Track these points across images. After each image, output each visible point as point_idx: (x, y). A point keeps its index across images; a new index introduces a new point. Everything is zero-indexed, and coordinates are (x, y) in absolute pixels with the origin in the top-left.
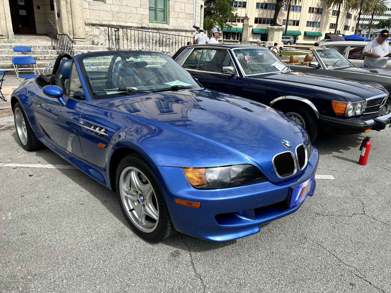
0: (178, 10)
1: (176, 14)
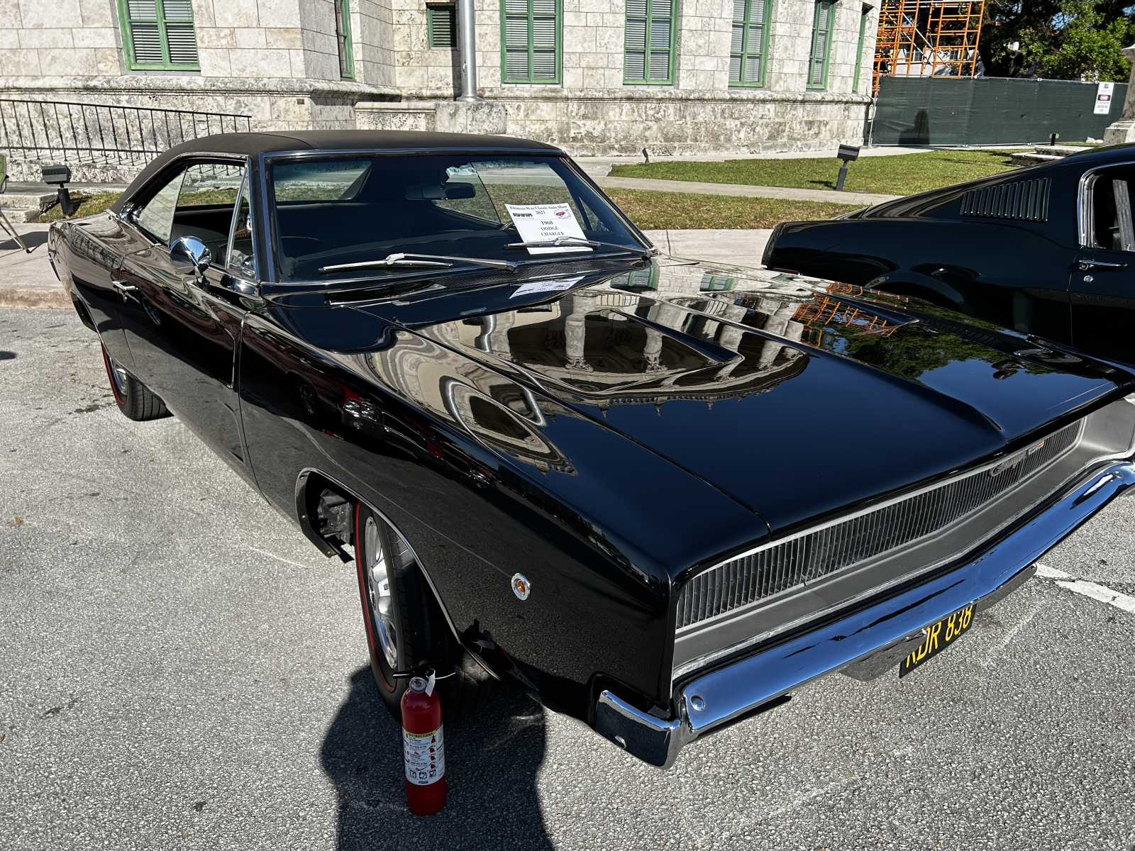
0: (230, 20)
1: (222, 35)
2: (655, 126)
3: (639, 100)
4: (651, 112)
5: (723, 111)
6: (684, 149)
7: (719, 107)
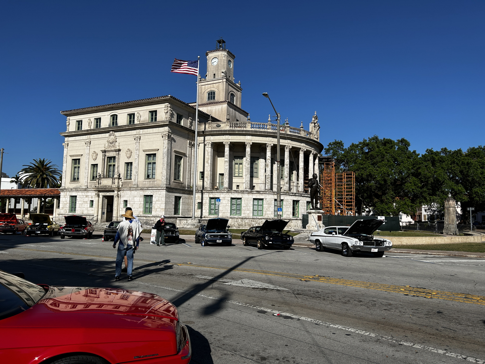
0: (156, 207)
1: (155, 209)
2: (236, 223)
3: (233, 218)
4: (235, 220)
5: (251, 221)
6: (242, 227)
7: (250, 220)
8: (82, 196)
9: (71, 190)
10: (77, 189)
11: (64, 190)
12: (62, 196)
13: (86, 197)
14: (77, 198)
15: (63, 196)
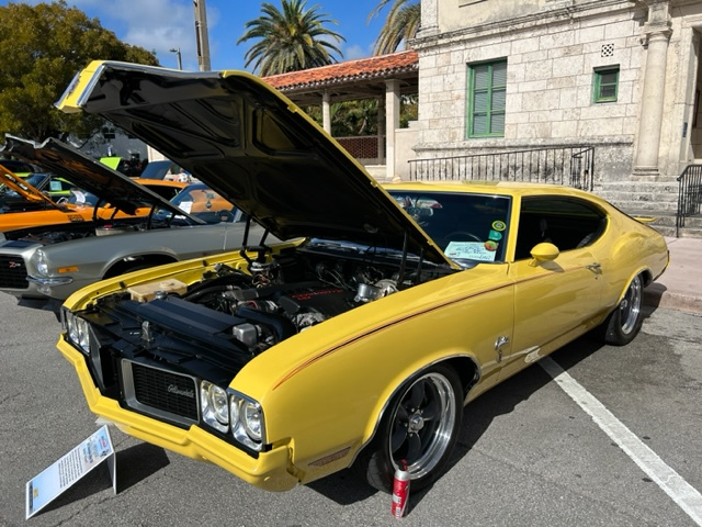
8: (541, 56)
9: (479, 33)
10: (510, 27)
11: (440, 42)
12: (428, 72)
13: (567, 54)
14: (510, 69)
15: (435, 71)
